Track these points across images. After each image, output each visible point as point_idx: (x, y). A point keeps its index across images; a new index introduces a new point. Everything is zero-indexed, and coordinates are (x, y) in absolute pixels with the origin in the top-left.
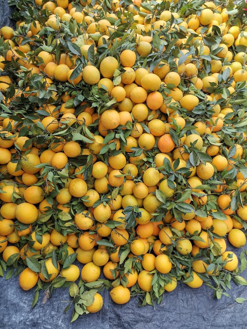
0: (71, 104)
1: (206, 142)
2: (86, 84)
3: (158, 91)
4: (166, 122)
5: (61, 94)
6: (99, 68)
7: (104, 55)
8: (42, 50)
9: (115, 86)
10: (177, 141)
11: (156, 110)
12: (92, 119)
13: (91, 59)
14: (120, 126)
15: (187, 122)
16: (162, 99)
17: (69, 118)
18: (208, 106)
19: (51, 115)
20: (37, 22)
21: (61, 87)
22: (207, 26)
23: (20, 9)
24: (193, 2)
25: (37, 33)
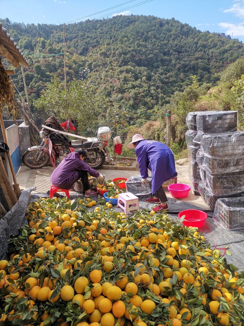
0: (49, 322)
2: (63, 300)
3: (121, 300)
5: (41, 312)
6: (73, 287)
7: (78, 276)
8: (30, 276)
9: (86, 300)
11: (121, 318)
13: (68, 280)
16: (125, 307)
18: (164, 308)
20: (28, 254)
21: (42, 306)
22: (155, 243)
23: (16, 245)
24: (142, 229)
25: (28, 263)
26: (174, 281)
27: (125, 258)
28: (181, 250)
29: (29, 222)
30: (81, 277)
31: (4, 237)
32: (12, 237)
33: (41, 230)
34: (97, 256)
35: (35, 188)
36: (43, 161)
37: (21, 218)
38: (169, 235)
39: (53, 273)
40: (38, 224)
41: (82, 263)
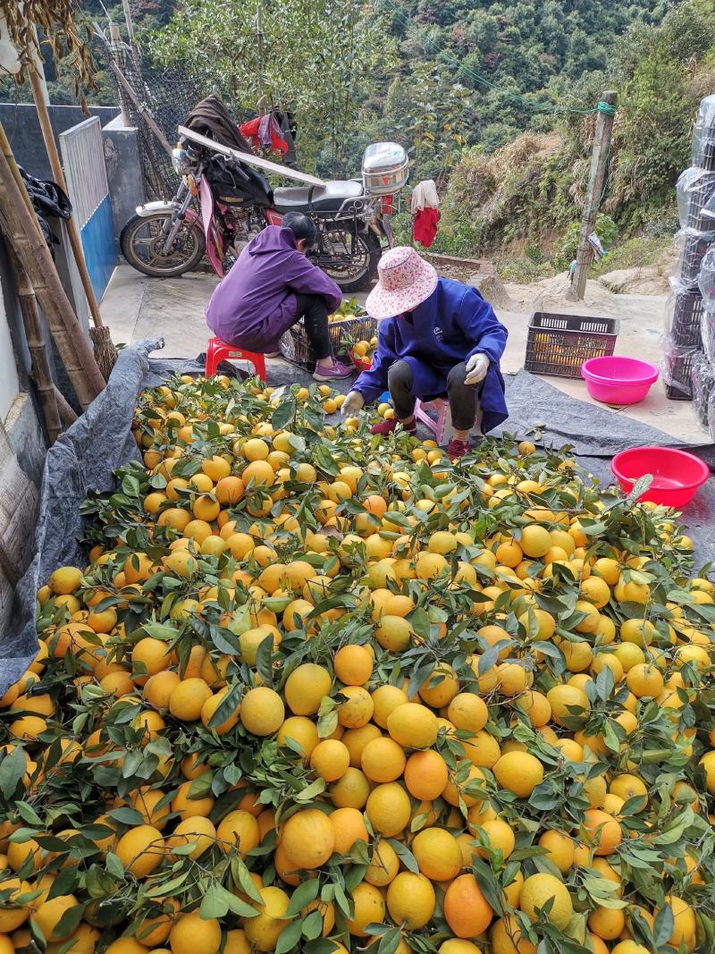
0: (204, 787)
1: (582, 897)
2: (248, 733)
3: (433, 747)
4: (464, 832)
5: (181, 756)
6: (281, 692)
7: (297, 660)
8: (146, 635)
9: (322, 739)
10: (498, 897)
11: (432, 802)
12: (259, 830)
13: (265, 669)
14: (335, 855)
15: (519, 833)
16: (445, 768)
17: (194, 834)
18: (570, 782)
19: (146, 819)
20: (141, 555)
21: (183, 739)
22: (541, 559)
23: (106, 521)
24: (501, 510)
25: (141, 583)
26: (603, 689)
27: (446, 608)
28: (625, 587)
29: (143, 454)
30: (307, 667)
31: (66, 495)
32: (91, 495)
33: (179, 484)
34: (357, 596)
35: (161, 343)
36: (185, 252)
37: (120, 439)
38: (588, 536)
39: (218, 641)
40: (171, 462)
41: (310, 616)
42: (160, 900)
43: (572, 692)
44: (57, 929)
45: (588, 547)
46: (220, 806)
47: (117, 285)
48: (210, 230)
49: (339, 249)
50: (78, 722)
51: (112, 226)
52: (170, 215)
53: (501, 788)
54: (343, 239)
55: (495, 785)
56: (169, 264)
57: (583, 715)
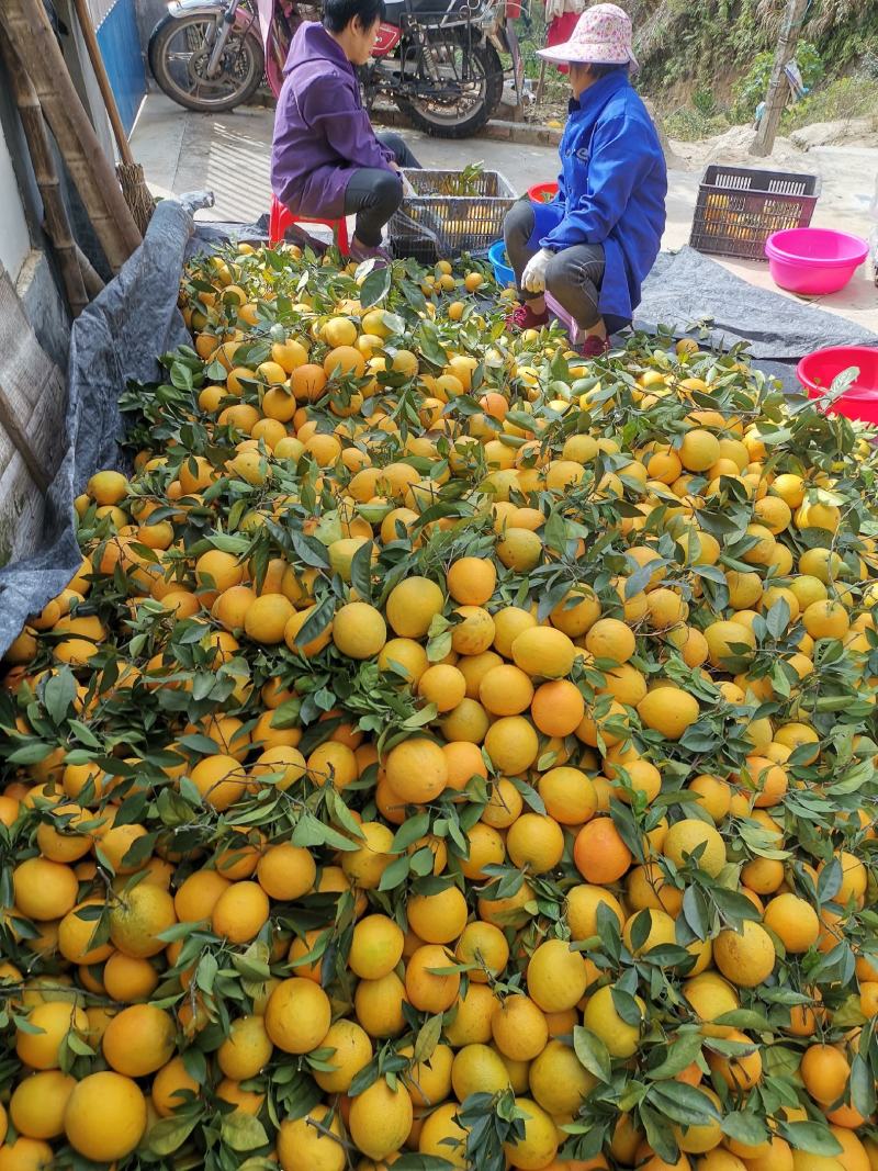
0: (291, 716)
1: (737, 846)
2: (342, 654)
3: (568, 678)
4: (599, 775)
5: (261, 682)
6: (382, 610)
7: (401, 574)
8: (213, 547)
9: (432, 664)
10: (639, 843)
11: (564, 739)
12: (357, 765)
13: (362, 583)
14: (447, 790)
15: (667, 777)
16: (581, 703)
17: (282, 763)
18: (731, 723)
19: (223, 749)
20: (200, 460)
21: (262, 661)
22: (705, 474)
23: (152, 420)
24: (656, 412)
25: (201, 492)
26: (775, 626)
27: (585, 523)
28: (811, 508)
29: (194, 337)
30: (414, 580)
31: (100, 383)
32: (132, 386)
33: (243, 373)
34: (474, 504)
35: (209, 199)
37: (164, 315)
38: (767, 447)
39: (302, 550)
40: (231, 347)
41: (416, 524)
42: (244, 830)
43: (737, 629)
44: (126, 858)
45: (765, 462)
46: (310, 735)
47: (149, 120)
48: (269, 38)
49: (446, 72)
50: (135, 644)
51: (137, 33)
52: (214, 16)
53: (645, 727)
54: (450, 58)
55: (639, 724)
56: (215, 92)
57: (747, 655)
